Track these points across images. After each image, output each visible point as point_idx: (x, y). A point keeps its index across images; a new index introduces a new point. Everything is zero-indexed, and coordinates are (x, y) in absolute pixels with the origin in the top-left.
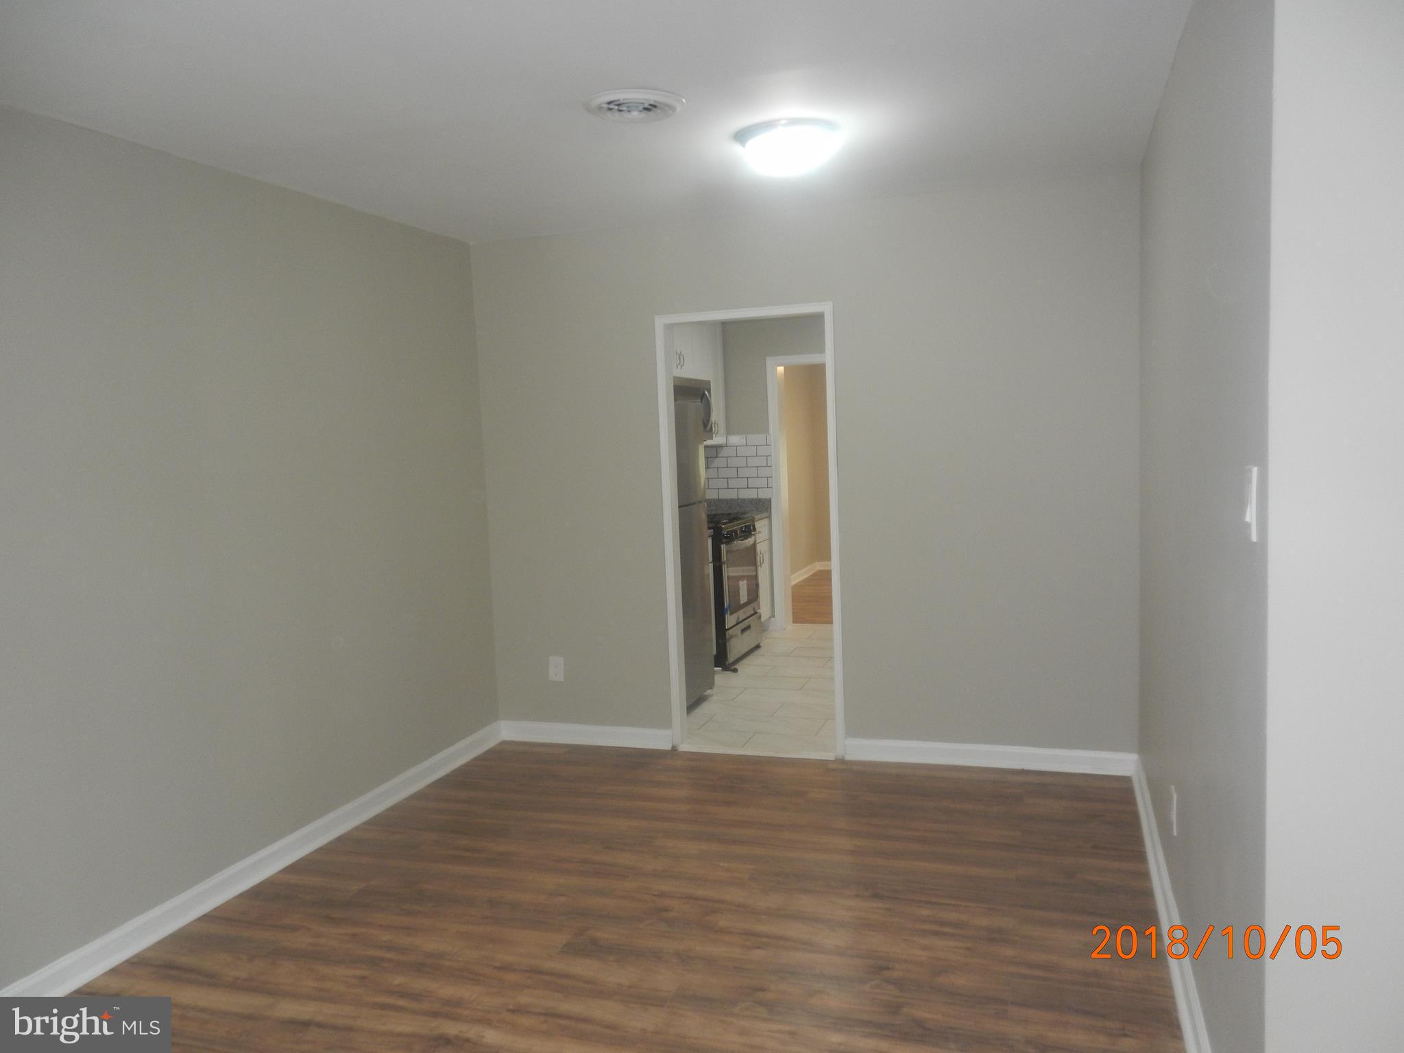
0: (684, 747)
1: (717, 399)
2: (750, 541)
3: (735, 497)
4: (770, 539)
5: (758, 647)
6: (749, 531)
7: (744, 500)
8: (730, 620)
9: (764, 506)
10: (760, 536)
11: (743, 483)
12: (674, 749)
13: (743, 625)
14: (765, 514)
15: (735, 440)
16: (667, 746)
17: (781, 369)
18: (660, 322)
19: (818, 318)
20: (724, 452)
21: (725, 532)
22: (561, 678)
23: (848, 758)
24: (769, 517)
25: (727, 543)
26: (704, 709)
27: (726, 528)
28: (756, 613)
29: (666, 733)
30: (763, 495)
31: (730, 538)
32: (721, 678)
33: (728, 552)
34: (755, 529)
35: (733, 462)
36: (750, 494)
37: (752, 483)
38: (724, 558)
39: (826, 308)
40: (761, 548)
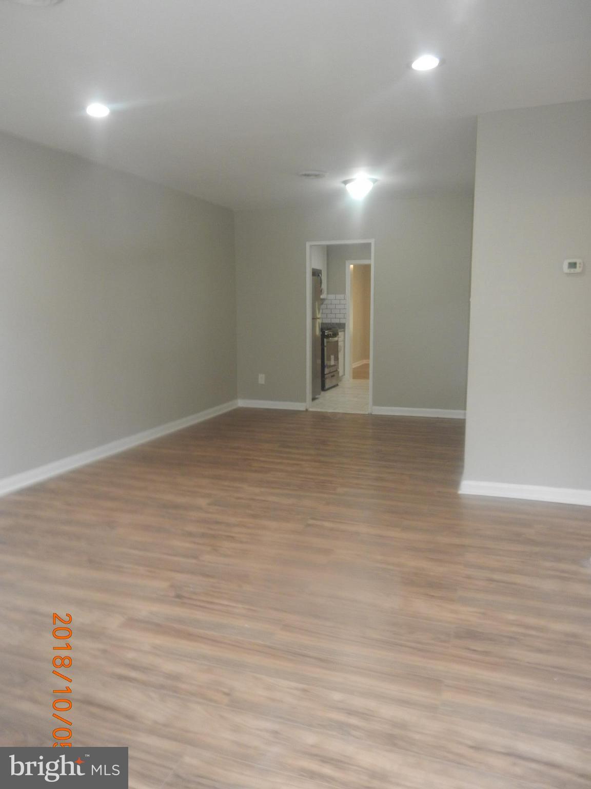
0: (311, 410)
1: (324, 277)
2: (336, 339)
3: (330, 322)
4: (344, 341)
5: (337, 385)
6: (335, 335)
7: (333, 323)
8: (326, 371)
9: (342, 326)
10: (340, 337)
11: (333, 316)
12: (307, 410)
13: (332, 374)
14: (342, 330)
15: (331, 297)
16: (303, 409)
17: (352, 266)
18: (308, 244)
19: (368, 246)
20: (326, 302)
21: (326, 334)
22: (263, 382)
23: (373, 413)
24: (344, 331)
25: (327, 338)
26: (317, 401)
27: (327, 333)
28: (337, 370)
29: (303, 404)
30: (342, 321)
31: (328, 337)
32: (323, 393)
33: (327, 342)
34: (338, 335)
35: (329, 306)
36: (337, 321)
37: (338, 316)
38: (325, 344)
39: (372, 241)
40: (341, 344)
